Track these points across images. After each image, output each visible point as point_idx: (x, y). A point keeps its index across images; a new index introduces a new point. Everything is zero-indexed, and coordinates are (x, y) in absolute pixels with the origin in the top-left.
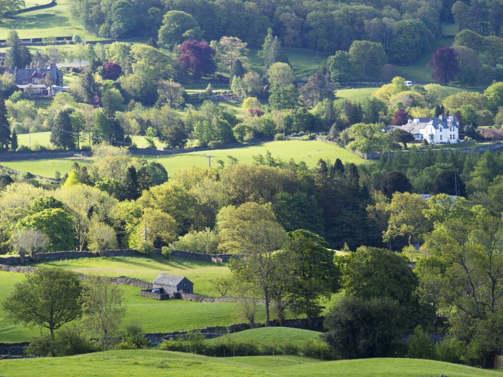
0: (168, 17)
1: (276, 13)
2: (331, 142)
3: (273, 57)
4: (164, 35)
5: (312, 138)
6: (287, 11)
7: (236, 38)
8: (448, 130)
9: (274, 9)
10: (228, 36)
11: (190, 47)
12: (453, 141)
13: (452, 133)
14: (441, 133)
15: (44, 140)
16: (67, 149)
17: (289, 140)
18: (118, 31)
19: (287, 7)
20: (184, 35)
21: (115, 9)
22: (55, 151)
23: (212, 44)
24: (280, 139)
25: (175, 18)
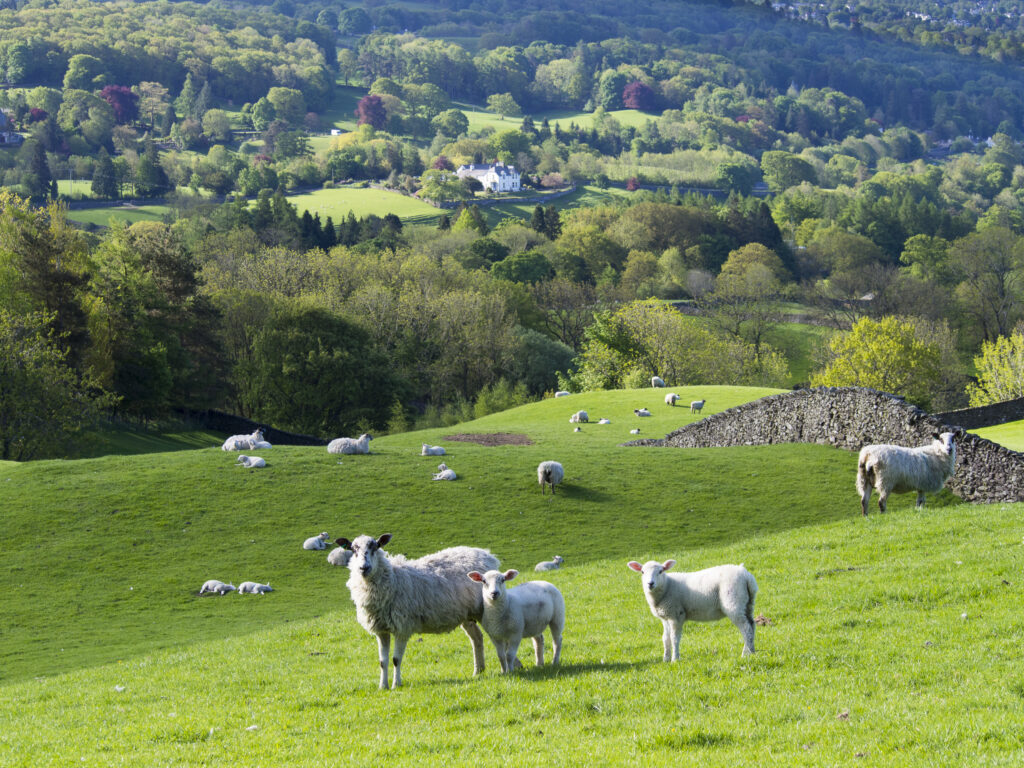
0: (75, 62)
1: (179, 58)
2: (392, 190)
3: (203, 102)
4: (71, 81)
5: (366, 186)
6: (190, 56)
7: (157, 84)
8: (510, 177)
9: (176, 54)
10: (149, 81)
11: (112, 93)
12: (516, 189)
13: (514, 180)
14: (504, 181)
15: (85, 188)
16: (109, 197)
17: (339, 187)
18: (15, 76)
19: (190, 52)
20: (95, 80)
21: (12, 53)
22: (98, 200)
23: (133, 89)
24: (329, 187)
25: (83, 63)
